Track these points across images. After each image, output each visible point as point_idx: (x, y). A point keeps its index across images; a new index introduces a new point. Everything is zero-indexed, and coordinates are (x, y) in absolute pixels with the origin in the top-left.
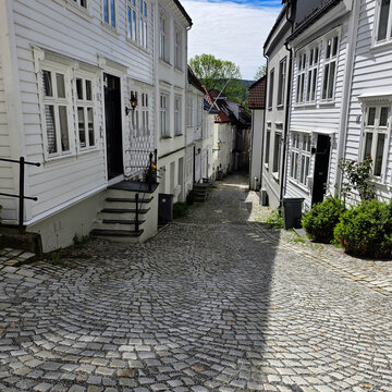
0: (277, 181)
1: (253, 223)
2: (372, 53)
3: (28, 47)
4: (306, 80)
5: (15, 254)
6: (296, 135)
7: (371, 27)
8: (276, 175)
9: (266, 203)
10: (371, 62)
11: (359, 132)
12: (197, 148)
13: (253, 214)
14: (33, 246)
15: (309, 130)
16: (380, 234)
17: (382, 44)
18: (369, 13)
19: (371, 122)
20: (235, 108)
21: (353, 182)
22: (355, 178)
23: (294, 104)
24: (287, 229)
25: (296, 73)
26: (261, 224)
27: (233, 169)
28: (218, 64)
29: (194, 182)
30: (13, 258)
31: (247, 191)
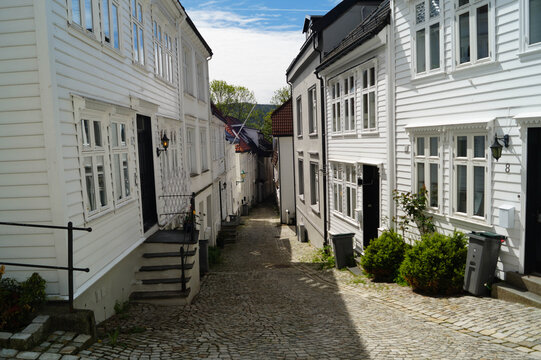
0: (319, 215)
1: (299, 264)
2: (414, 85)
3: (68, 97)
4: (343, 109)
5: (69, 338)
6: (336, 166)
7: (409, 60)
8: (316, 208)
9: (305, 239)
10: (413, 93)
11: (409, 162)
12: (222, 183)
13: (294, 253)
14: (88, 326)
15: (353, 161)
16: (450, 269)
17: (422, 75)
18: (405, 47)
19: (421, 152)
20: (254, 135)
21: (410, 214)
22: (411, 210)
23: (330, 133)
24: (340, 269)
25: (330, 102)
26: (308, 264)
27: (257, 201)
28: (230, 90)
29: (222, 221)
30: (68, 343)
31: (279, 226)
